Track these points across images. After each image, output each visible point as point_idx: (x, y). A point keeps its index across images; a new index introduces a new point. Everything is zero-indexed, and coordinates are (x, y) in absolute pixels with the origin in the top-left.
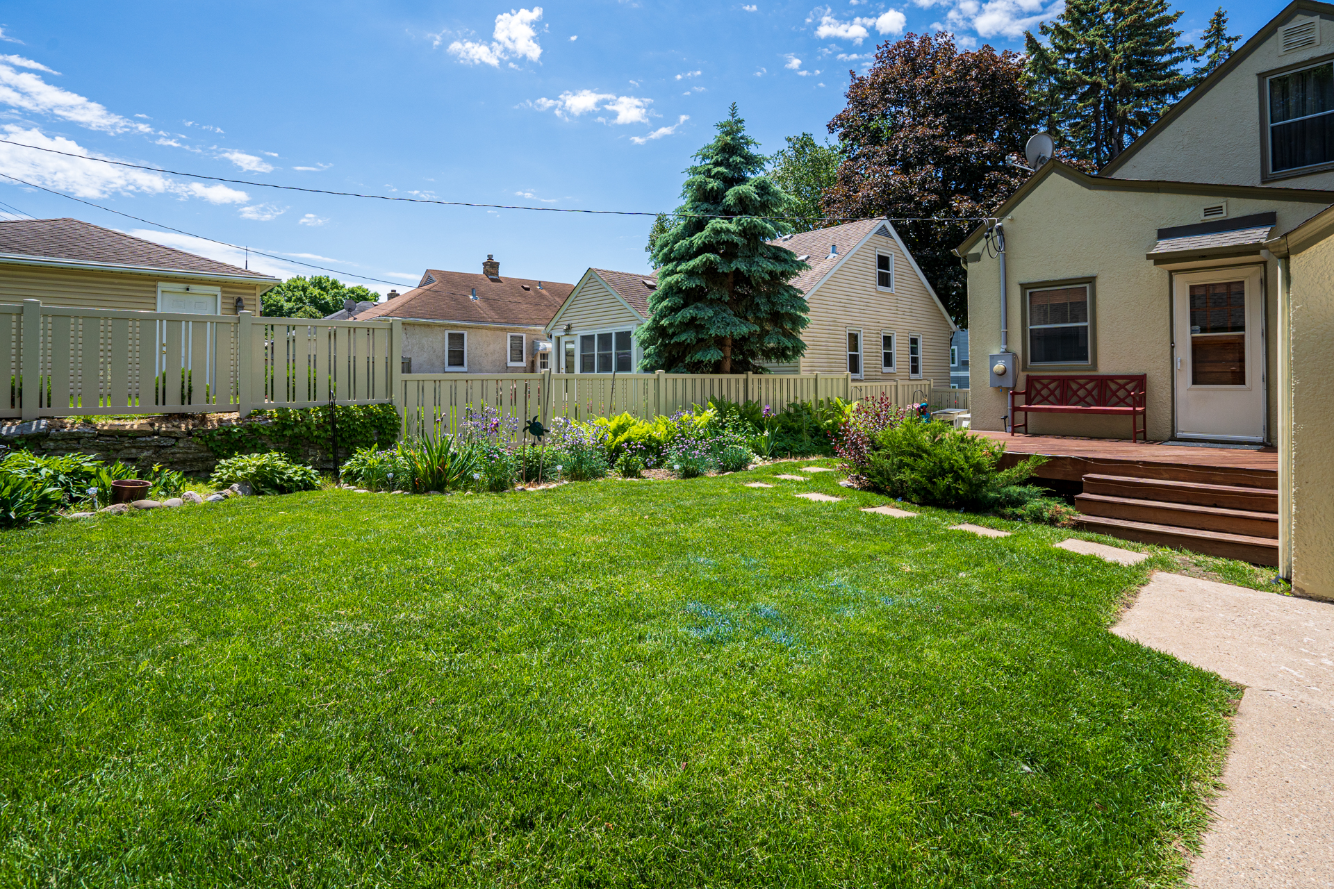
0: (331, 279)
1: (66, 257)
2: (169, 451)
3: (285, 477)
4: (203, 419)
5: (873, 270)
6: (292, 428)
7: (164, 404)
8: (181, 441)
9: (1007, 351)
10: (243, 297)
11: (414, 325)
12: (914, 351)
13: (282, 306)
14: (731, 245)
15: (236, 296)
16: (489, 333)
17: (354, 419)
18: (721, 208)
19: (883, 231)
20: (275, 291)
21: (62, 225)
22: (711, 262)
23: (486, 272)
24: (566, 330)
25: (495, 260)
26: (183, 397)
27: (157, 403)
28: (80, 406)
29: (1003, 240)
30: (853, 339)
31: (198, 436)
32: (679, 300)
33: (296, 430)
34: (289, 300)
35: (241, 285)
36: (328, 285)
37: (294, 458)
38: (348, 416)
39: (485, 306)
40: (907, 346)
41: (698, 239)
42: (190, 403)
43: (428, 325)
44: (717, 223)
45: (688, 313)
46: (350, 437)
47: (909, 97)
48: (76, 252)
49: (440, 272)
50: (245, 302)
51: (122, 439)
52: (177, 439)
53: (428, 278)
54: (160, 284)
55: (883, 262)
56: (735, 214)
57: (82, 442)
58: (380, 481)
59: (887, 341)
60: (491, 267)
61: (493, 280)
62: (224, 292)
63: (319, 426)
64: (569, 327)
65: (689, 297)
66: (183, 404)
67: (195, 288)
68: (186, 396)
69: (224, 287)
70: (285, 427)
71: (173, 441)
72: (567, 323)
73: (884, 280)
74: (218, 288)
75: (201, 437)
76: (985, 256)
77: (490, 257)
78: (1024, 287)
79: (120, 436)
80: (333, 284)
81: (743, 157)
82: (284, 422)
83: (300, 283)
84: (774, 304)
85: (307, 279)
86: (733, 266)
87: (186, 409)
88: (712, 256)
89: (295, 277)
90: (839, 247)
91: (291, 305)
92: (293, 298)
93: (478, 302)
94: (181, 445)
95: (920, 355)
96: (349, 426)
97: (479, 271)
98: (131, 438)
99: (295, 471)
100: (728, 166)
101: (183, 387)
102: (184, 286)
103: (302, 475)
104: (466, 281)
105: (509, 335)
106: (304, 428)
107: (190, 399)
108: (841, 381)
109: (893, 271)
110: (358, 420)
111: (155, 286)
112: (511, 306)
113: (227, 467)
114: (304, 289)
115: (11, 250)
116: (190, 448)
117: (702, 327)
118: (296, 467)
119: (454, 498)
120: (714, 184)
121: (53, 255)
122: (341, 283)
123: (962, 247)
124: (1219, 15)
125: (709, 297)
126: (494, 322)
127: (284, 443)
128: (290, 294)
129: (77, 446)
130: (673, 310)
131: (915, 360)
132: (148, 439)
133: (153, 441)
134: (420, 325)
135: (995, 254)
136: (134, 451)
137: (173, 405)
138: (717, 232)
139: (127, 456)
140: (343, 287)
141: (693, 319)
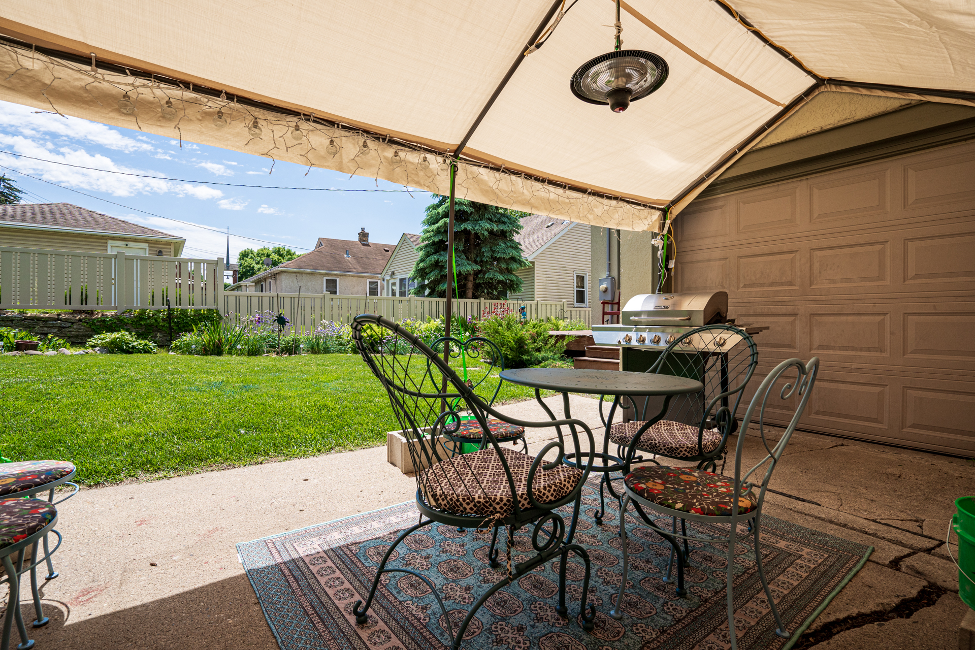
0: (286, 249)
1: (50, 225)
2: (67, 330)
3: (130, 346)
4: (91, 313)
6: (146, 320)
7: (70, 304)
8: (74, 324)
9: (609, 276)
10: (162, 250)
11: (302, 273)
13: (253, 267)
14: (464, 213)
15: (158, 250)
16: (354, 279)
17: (186, 316)
20: (249, 257)
21: (59, 207)
23: (360, 240)
24: (391, 275)
25: (366, 231)
26: (82, 300)
27: (66, 304)
28: (18, 304)
30: (580, 279)
31: (85, 322)
33: (148, 321)
34: (258, 263)
35: (161, 243)
36: (285, 253)
37: (140, 336)
38: (183, 315)
39: (354, 261)
42: (86, 304)
43: (312, 274)
46: (184, 327)
48: (59, 222)
49: (328, 240)
50: (164, 253)
51: (38, 322)
52: (73, 323)
53: (319, 244)
54: (110, 242)
57: (14, 322)
58: (187, 350)
60: (364, 236)
61: (364, 245)
62: (150, 247)
63: (163, 320)
64: (393, 274)
66: (82, 304)
67: (131, 244)
68: (84, 300)
69: (150, 243)
70: (141, 319)
71: (70, 325)
72: (392, 270)
74: (147, 244)
75: (87, 323)
77: (363, 229)
79: (37, 320)
80: (287, 252)
82: (141, 317)
83: (265, 252)
84: (494, 252)
85: (271, 249)
86: (463, 227)
87: (84, 307)
89: (262, 247)
91: (259, 266)
92: (261, 262)
93: (349, 259)
94: (75, 327)
96: (183, 320)
97: (356, 238)
98: (44, 321)
99: (139, 343)
101: (82, 294)
102: (125, 243)
103: (144, 346)
104: (345, 246)
105: (368, 281)
106: (154, 321)
107: (86, 302)
108: (558, 307)
110: (190, 317)
111: (106, 243)
112: (373, 262)
113: (96, 339)
114: (268, 256)
115: (18, 220)
116: (80, 329)
118: (140, 341)
119: (225, 358)
121: (43, 223)
122: (293, 251)
126: (357, 272)
127: (142, 329)
128: (259, 259)
129: (11, 324)
132: (54, 322)
133: (57, 324)
134: (307, 273)
136: (45, 329)
137: (76, 305)
139: (41, 332)
140: (294, 254)
141: (437, 262)
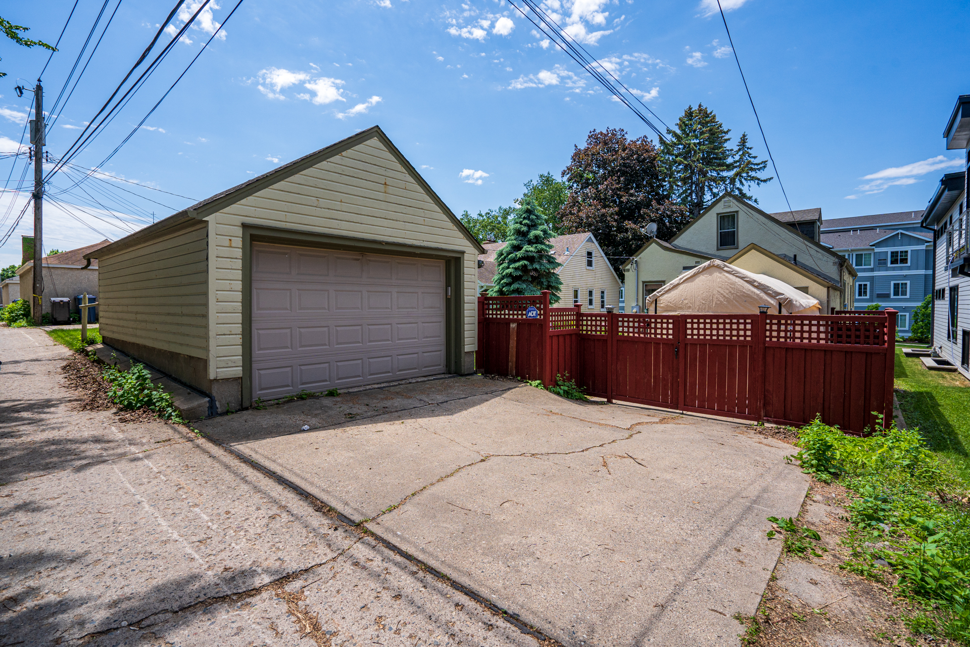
5: (585, 259)
9: (637, 305)
12: (602, 297)
14: (533, 257)
18: (527, 239)
19: (590, 240)
22: (525, 264)
29: (637, 266)
30: (576, 292)
32: (510, 280)
40: (599, 295)
41: (519, 254)
44: (526, 247)
45: (515, 286)
47: (603, 164)
55: (589, 254)
56: (534, 243)
59: (591, 293)
65: (515, 279)
73: (590, 264)
76: (631, 270)
78: (644, 282)
81: (536, 216)
88: (526, 262)
90: (569, 248)
95: (605, 299)
100: (529, 219)
109: (594, 259)
117: (521, 292)
120: (525, 229)
123: (623, 266)
124: (744, 136)
125: (523, 279)
130: (507, 284)
131: (603, 302)
135: (634, 270)
138: (527, 251)
